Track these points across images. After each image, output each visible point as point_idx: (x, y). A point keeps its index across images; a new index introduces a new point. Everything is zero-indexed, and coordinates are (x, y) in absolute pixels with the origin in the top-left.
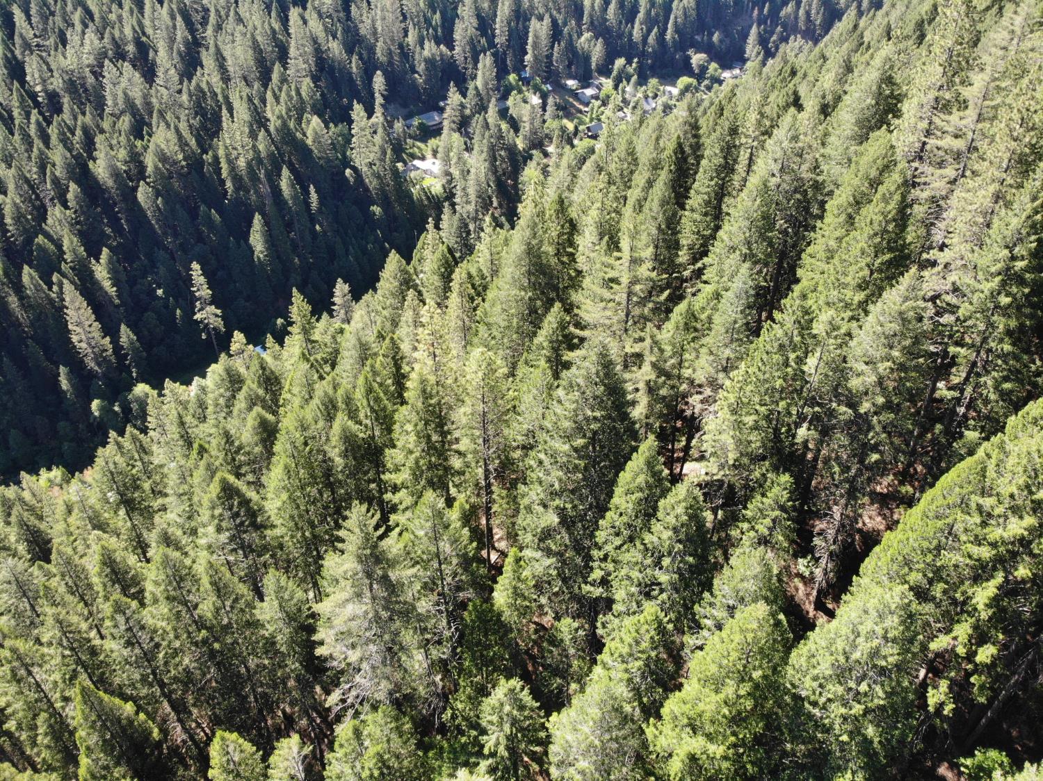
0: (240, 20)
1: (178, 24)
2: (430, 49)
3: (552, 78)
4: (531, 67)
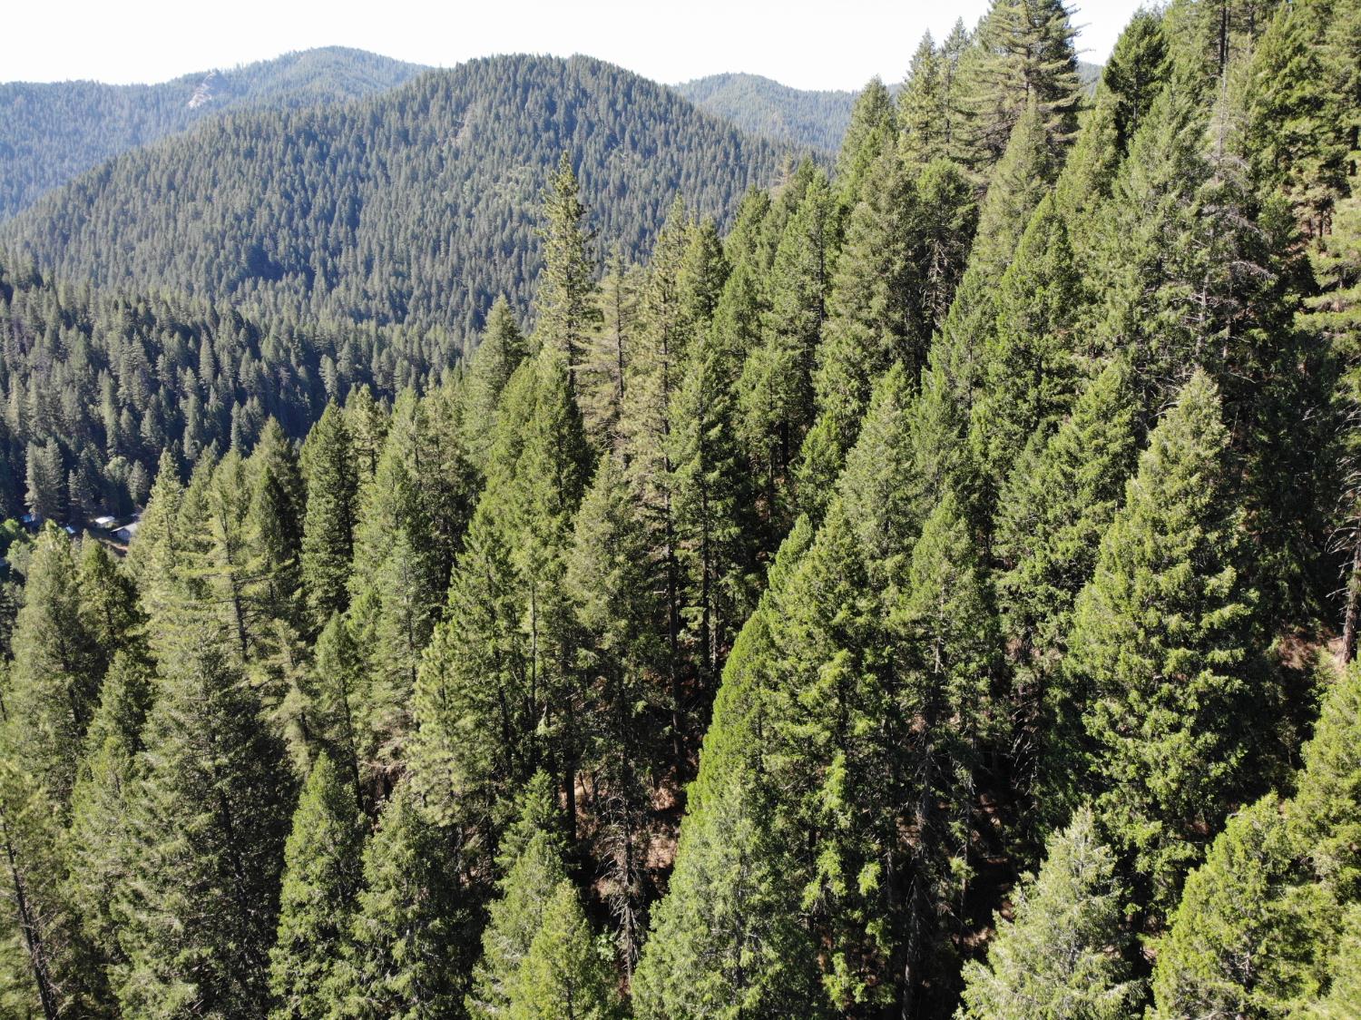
3: (73, 519)
4: (37, 508)
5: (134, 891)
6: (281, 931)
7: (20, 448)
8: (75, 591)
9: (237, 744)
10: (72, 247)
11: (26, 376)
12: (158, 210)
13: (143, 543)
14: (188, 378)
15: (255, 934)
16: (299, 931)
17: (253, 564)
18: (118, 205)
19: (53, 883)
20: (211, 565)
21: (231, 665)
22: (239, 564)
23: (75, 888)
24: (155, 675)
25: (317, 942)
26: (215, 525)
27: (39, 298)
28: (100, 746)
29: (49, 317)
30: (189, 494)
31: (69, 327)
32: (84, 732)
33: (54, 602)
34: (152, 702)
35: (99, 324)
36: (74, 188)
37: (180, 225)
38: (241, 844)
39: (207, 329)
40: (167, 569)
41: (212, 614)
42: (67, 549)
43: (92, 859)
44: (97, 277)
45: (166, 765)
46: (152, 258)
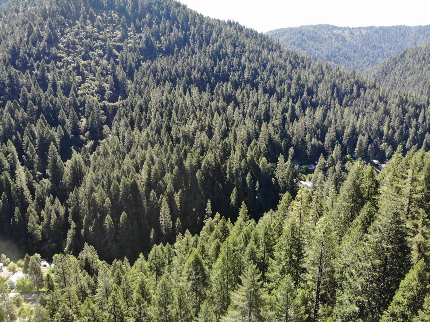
0: (244, 124)
1: (224, 123)
2: (314, 141)
3: (367, 158)
4: (358, 153)
5: (351, 272)
6: (390, 307)
7: (357, 135)
8: (361, 180)
9: (396, 244)
10: (388, 77)
11: (364, 114)
12: (417, 67)
13: (386, 171)
14: (414, 122)
15: (382, 304)
16: (395, 311)
17: (419, 188)
18: (405, 64)
19: (330, 258)
20: (405, 184)
21: (402, 218)
22: (414, 187)
23: (336, 263)
24: (377, 213)
25: (400, 317)
26: (410, 172)
27: (374, 92)
28: (355, 227)
29: (375, 98)
30: (404, 160)
31: (381, 101)
32: (352, 221)
33: (355, 181)
34: (374, 220)
35: (390, 102)
36: (392, 59)
37: (424, 72)
38: (387, 275)
39: (424, 107)
40: (391, 181)
41: (400, 200)
42: (362, 167)
43: (343, 257)
44: (393, 87)
45: (372, 241)
46: (412, 82)
